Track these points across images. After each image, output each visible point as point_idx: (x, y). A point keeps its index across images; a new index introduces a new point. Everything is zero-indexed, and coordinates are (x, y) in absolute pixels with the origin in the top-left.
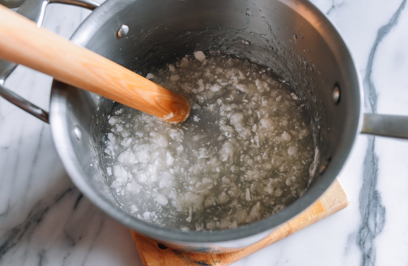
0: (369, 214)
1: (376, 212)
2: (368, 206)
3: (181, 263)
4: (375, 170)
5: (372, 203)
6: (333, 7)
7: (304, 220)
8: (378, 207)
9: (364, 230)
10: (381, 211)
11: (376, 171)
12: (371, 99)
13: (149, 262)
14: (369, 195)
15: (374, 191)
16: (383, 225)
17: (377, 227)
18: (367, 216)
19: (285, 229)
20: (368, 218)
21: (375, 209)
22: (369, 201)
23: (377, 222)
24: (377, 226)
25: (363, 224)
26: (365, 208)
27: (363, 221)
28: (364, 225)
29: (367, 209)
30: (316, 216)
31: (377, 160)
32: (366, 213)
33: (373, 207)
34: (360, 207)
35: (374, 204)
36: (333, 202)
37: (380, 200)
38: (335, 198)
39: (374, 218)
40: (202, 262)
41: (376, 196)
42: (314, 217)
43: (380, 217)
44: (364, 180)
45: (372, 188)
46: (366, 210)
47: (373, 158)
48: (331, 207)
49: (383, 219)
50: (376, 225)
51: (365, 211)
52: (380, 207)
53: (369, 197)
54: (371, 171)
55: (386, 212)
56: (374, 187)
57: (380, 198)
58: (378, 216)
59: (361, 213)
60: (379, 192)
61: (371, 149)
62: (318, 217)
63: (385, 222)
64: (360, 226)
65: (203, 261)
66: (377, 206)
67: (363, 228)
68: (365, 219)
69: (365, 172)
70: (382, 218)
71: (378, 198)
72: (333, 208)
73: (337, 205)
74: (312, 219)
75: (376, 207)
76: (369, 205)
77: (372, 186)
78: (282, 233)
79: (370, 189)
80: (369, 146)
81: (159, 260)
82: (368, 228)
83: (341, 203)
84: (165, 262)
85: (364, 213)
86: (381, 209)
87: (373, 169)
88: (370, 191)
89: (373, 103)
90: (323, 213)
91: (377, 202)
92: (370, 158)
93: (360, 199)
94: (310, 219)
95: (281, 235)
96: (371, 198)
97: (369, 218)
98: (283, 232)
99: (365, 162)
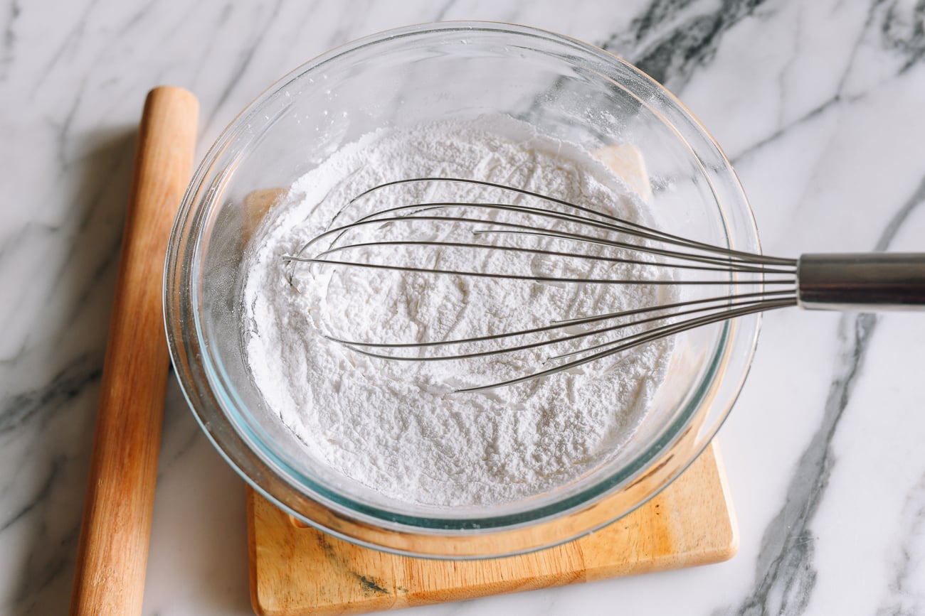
0: (775, 577)
1: (791, 578)
2: (778, 559)
3: (326, 568)
4: (820, 485)
5: (789, 557)
6: (837, 98)
7: (619, 560)
8: (802, 569)
9: (752, 610)
10: (805, 579)
11: (822, 486)
12: (860, 324)
13: (261, 544)
14: (789, 536)
15: (802, 531)
16: (799, 610)
17: (785, 612)
18: (769, 581)
19: (571, 565)
20: (769, 587)
21: (791, 570)
22: (785, 551)
23: (789, 601)
24: (784, 609)
25: (755, 595)
26: (771, 562)
27: (757, 589)
28: (756, 600)
29: (774, 566)
30: (649, 558)
31: (833, 463)
32: (768, 575)
33: (790, 565)
34: (760, 556)
35: (794, 558)
36: (698, 540)
37: (811, 555)
38: (705, 533)
39: (784, 589)
40: (370, 581)
41: (803, 543)
42: (643, 559)
43: (799, 593)
44: (788, 500)
45: (801, 522)
46: (771, 567)
47: (824, 458)
48: (689, 548)
49: (804, 598)
50: (783, 606)
51: (768, 567)
52: (807, 569)
53: (787, 541)
54: (810, 485)
55: (816, 586)
56: (805, 521)
57: (813, 549)
58: (796, 587)
59: (758, 570)
60: (813, 535)
61: (826, 435)
62: (652, 563)
63: (807, 605)
64: (747, 598)
65: (372, 578)
66: (800, 565)
67: (752, 605)
68: (762, 586)
69: (797, 482)
70: (802, 595)
71: (808, 548)
72: (693, 552)
73: (704, 550)
74: (636, 563)
75: (797, 566)
76: (781, 558)
77: (801, 517)
78: (561, 573)
79: (796, 524)
80: (823, 427)
81: (282, 547)
82: (764, 609)
83: (716, 549)
84: (293, 554)
85: (765, 573)
86: (807, 575)
87: (817, 482)
88: (793, 529)
89: (862, 334)
90: (667, 557)
91: (801, 556)
92: (817, 455)
93: (764, 539)
94: (633, 560)
95: (556, 576)
96: (791, 544)
97: (772, 587)
98: (563, 571)
99: (803, 461)
